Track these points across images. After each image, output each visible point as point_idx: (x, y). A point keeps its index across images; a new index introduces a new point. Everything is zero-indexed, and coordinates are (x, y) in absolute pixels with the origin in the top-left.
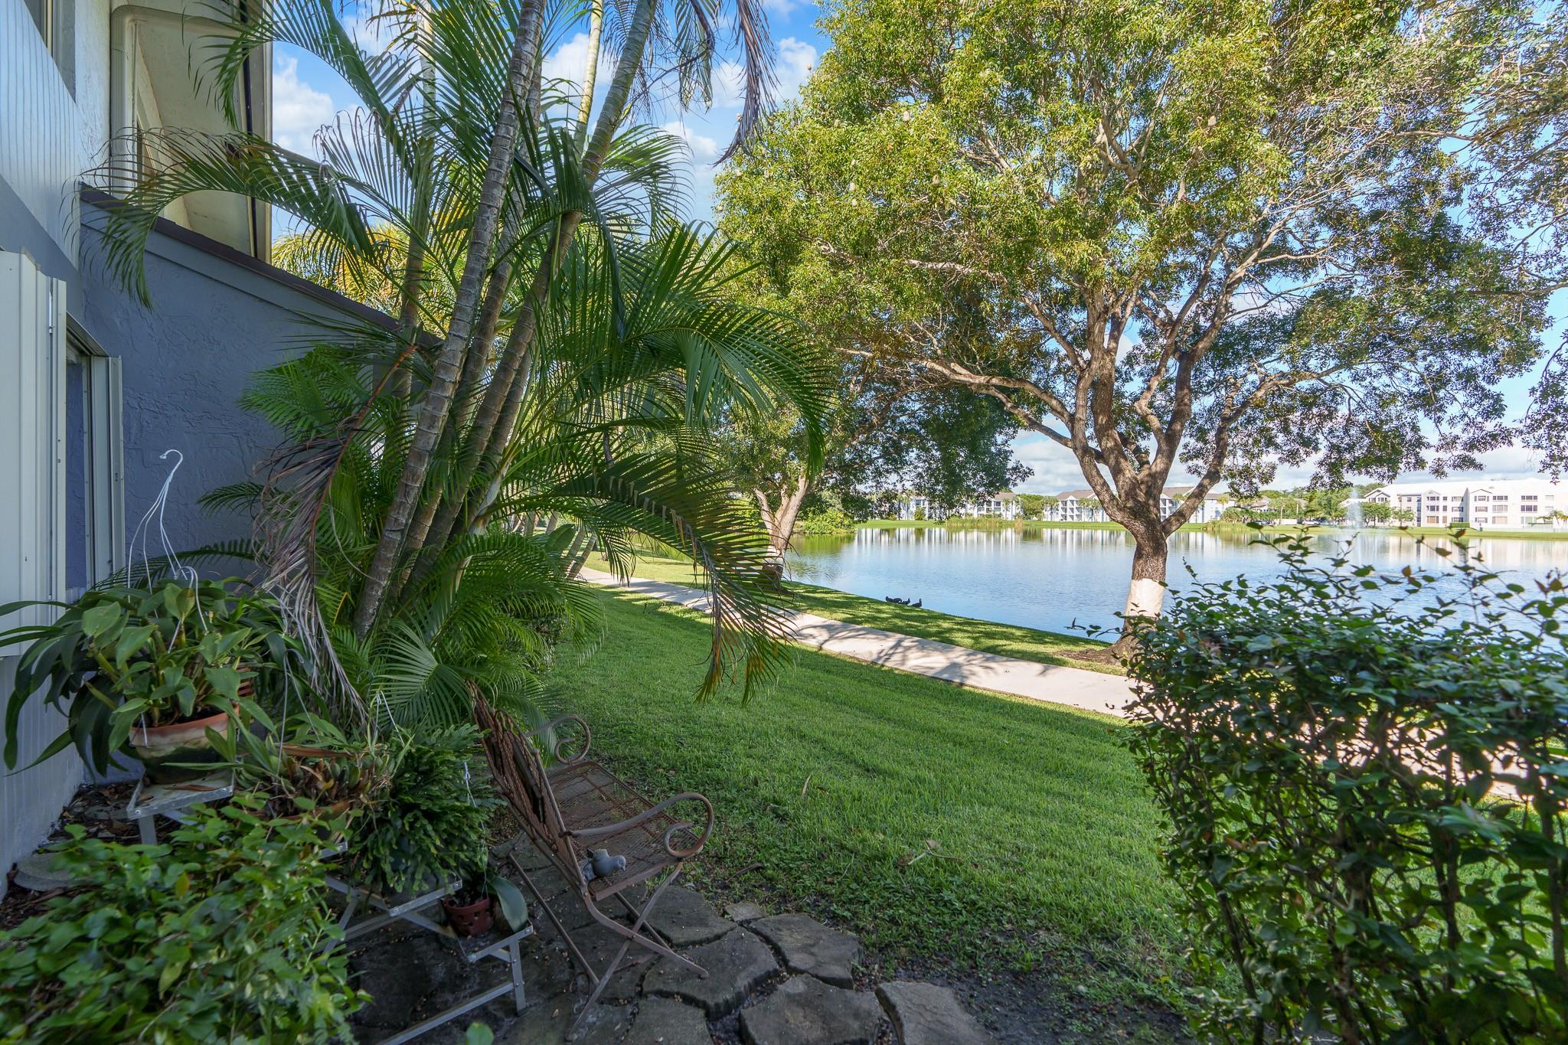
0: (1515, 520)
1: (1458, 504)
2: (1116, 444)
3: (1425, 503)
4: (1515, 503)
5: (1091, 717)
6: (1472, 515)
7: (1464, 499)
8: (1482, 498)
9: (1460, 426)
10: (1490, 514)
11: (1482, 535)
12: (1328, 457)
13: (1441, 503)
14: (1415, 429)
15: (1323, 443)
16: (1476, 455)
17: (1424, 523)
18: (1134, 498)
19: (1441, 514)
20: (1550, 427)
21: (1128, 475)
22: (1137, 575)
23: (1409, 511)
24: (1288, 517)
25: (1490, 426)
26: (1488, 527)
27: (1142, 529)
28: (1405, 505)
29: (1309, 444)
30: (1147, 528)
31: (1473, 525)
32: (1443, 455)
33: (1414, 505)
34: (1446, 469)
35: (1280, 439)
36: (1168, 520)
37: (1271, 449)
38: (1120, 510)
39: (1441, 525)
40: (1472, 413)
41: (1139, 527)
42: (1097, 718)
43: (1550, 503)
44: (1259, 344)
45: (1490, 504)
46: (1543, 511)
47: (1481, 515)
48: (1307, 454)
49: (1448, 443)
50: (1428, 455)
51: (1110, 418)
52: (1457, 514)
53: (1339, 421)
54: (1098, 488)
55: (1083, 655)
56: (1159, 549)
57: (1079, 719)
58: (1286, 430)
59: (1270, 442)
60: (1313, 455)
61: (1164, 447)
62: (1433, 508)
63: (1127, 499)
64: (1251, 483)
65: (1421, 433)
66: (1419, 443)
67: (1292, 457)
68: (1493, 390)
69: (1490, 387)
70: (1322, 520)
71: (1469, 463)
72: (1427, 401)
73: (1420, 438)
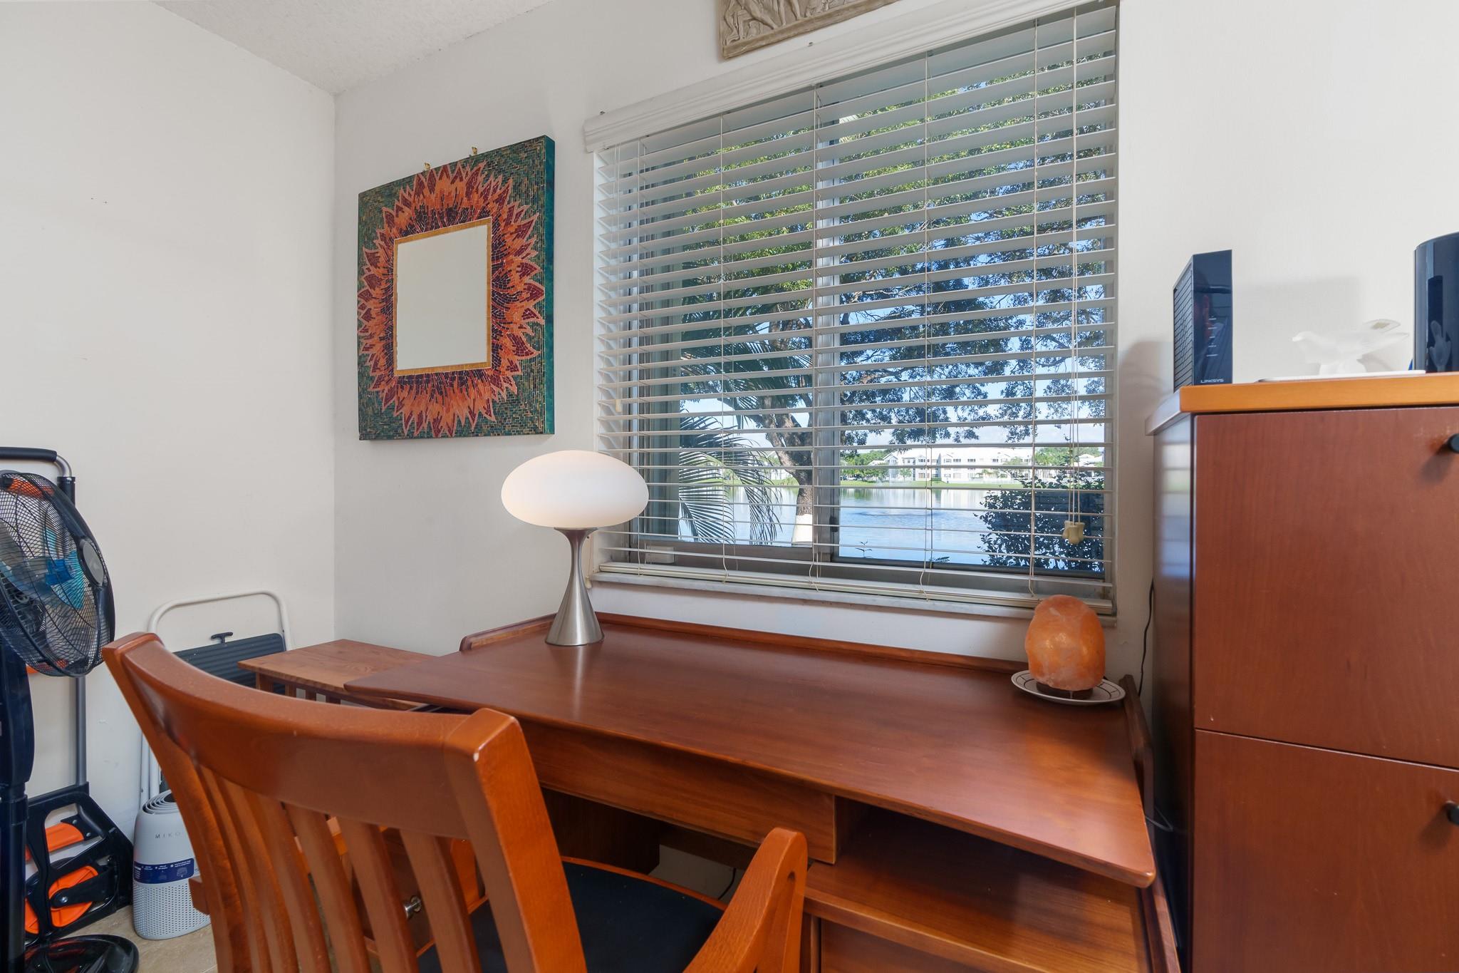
8: (948, 461)
11: (949, 487)
12: (897, 428)
16: (975, 430)
29: (886, 419)
31: (944, 479)
47: (947, 472)
48: (885, 426)
49: (962, 422)
60: (888, 427)
65: (948, 415)
67: (876, 428)
68: (983, 389)
69: (981, 388)
70: (858, 476)
71: (971, 435)
72: (950, 393)
73: (947, 418)
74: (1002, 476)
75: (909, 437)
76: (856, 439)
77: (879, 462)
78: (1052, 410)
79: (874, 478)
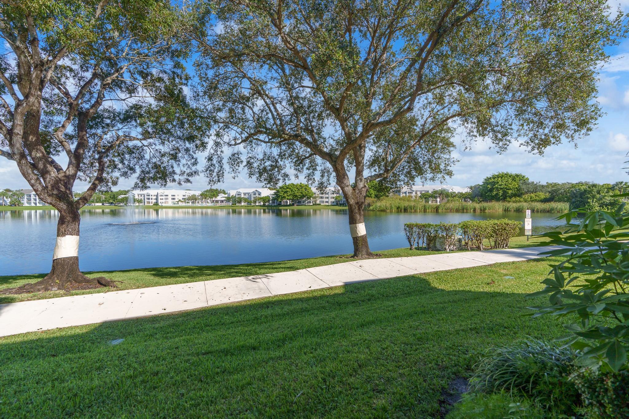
0: (170, 203)
1: (155, 197)
2: (44, 155)
3: (146, 197)
4: (170, 197)
5: (58, 334)
6: (159, 201)
7: (157, 196)
8: (162, 196)
9: (186, 167)
10: (164, 201)
11: (162, 207)
12: (140, 175)
13: (151, 197)
14: (172, 167)
15: (138, 170)
16: (190, 178)
17: (146, 204)
18: (58, 189)
19: (151, 201)
20: (210, 171)
21: (53, 175)
22: (60, 233)
23: (141, 200)
24: (98, 202)
25: (194, 168)
26: (164, 205)
27: (65, 207)
28: (140, 197)
29: (132, 169)
30: (68, 206)
31: (160, 204)
32: (181, 177)
33: (143, 198)
34: (182, 183)
35: (120, 166)
36: (77, 202)
37: (116, 170)
38: (49, 196)
39: (151, 204)
40: (189, 163)
41: (63, 206)
42: (63, 333)
43: (178, 197)
44: (108, 121)
45: (164, 197)
46: (177, 200)
47: (162, 201)
48: (131, 174)
49: (183, 173)
50: (177, 177)
51: (38, 138)
52: (155, 201)
53: (144, 162)
54: (33, 181)
55: (21, 290)
56: (76, 218)
57: (50, 340)
58: (122, 162)
59: (115, 167)
60: (133, 174)
61: (74, 161)
62: (148, 199)
63: (53, 189)
64: (107, 185)
65: (174, 169)
66: (174, 172)
67: (125, 174)
68: (195, 156)
69: (194, 155)
70: (112, 203)
71: (188, 181)
72: (174, 157)
73: (174, 171)
74: (188, 203)
75: (149, 180)
76: (110, 181)
77: (124, 196)
78: (232, 169)
79: (122, 204)
